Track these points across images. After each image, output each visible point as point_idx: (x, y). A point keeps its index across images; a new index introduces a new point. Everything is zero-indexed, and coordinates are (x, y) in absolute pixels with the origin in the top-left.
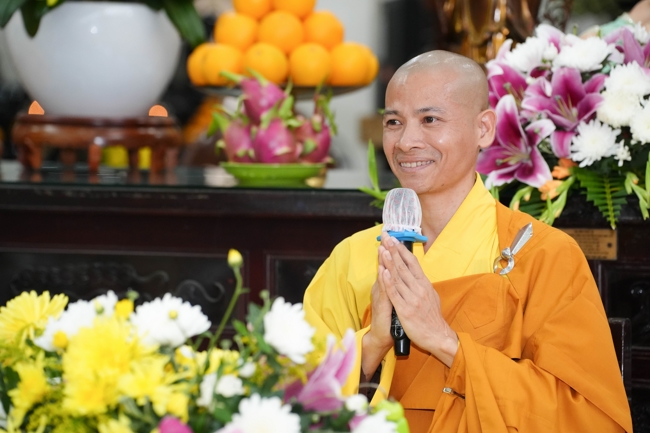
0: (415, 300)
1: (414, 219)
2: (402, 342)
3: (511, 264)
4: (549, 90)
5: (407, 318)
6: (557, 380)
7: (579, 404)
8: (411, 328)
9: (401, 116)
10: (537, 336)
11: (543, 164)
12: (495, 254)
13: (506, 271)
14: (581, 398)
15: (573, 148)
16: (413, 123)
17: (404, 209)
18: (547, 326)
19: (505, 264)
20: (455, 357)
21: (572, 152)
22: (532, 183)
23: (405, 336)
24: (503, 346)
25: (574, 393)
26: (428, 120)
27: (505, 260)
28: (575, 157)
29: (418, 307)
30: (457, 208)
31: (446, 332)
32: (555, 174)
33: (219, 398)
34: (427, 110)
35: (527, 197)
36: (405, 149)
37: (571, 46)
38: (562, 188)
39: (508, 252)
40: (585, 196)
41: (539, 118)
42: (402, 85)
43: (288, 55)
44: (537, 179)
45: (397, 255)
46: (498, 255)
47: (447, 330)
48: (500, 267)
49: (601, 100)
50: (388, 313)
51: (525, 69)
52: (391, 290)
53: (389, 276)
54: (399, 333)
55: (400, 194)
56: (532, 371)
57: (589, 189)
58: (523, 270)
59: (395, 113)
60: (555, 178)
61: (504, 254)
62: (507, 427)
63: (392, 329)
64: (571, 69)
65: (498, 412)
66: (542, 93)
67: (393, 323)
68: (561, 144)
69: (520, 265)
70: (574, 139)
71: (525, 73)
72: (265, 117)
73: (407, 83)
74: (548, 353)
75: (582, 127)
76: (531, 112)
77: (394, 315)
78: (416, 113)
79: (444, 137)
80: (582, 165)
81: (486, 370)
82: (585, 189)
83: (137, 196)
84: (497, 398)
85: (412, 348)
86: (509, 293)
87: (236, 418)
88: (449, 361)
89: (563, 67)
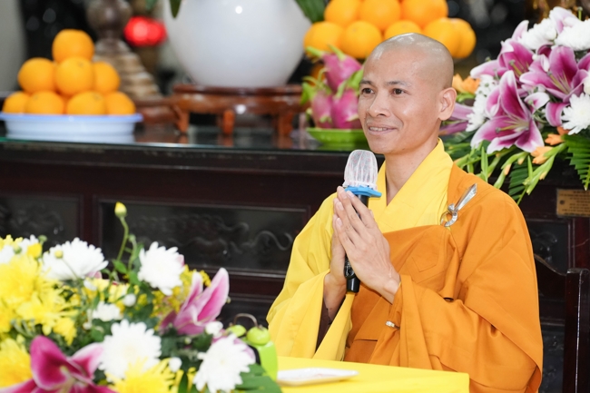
0: (363, 246)
1: (369, 177)
2: (353, 280)
3: (455, 218)
4: (546, 66)
5: (356, 261)
6: (481, 318)
7: (497, 340)
8: (360, 270)
9: (374, 86)
10: (469, 280)
11: (537, 132)
12: (444, 209)
13: (451, 223)
14: (498, 333)
15: (564, 118)
16: (383, 93)
17: (360, 168)
18: (478, 271)
19: (449, 217)
20: (395, 295)
21: (564, 122)
22: (526, 148)
23: (355, 276)
24: (439, 289)
25: (494, 329)
26: (398, 91)
27: (450, 214)
28: (566, 126)
29: (366, 252)
30: (415, 169)
31: (390, 274)
32: (547, 141)
33: (98, 322)
34: (395, 83)
35: (521, 161)
36: (373, 115)
37: (571, 27)
38: (550, 154)
39: (453, 208)
40: (569, 161)
41: (536, 91)
42: (377, 60)
43: (383, 33)
44: (531, 145)
45: (350, 207)
46: (446, 210)
47: (391, 272)
48: (446, 220)
49: (586, 75)
50: (342, 256)
51: (534, 48)
52: (343, 236)
53: (341, 223)
54: (350, 273)
55: (359, 155)
56: (460, 309)
57: (574, 155)
58: (462, 223)
59: (369, 83)
60: (546, 144)
61: (449, 209)
62: (430, 355)
63: (345, 269)
64: (566, 48)
65: (423, 343)
66: (541, 68)
67: (346, 264)
68: (554, 114)
69: (461, 219)
70: (565, 110)
71: (534, 51)
72: (341, 87)
73: (381, 58)
74: (475, 295)
75: (574, 99)
76: (530, 86)
77: (346, 258)
78: (386, 85)
79: (409, 107)
80: (570, 133)
81: (420, 308)
82: (571, 155)
83: (221, 157)
84: (424, 331)
85: (361, 287)
86: (449, 242)
87: (107, 338)
88: (391, 299)
89: (560, 46)
